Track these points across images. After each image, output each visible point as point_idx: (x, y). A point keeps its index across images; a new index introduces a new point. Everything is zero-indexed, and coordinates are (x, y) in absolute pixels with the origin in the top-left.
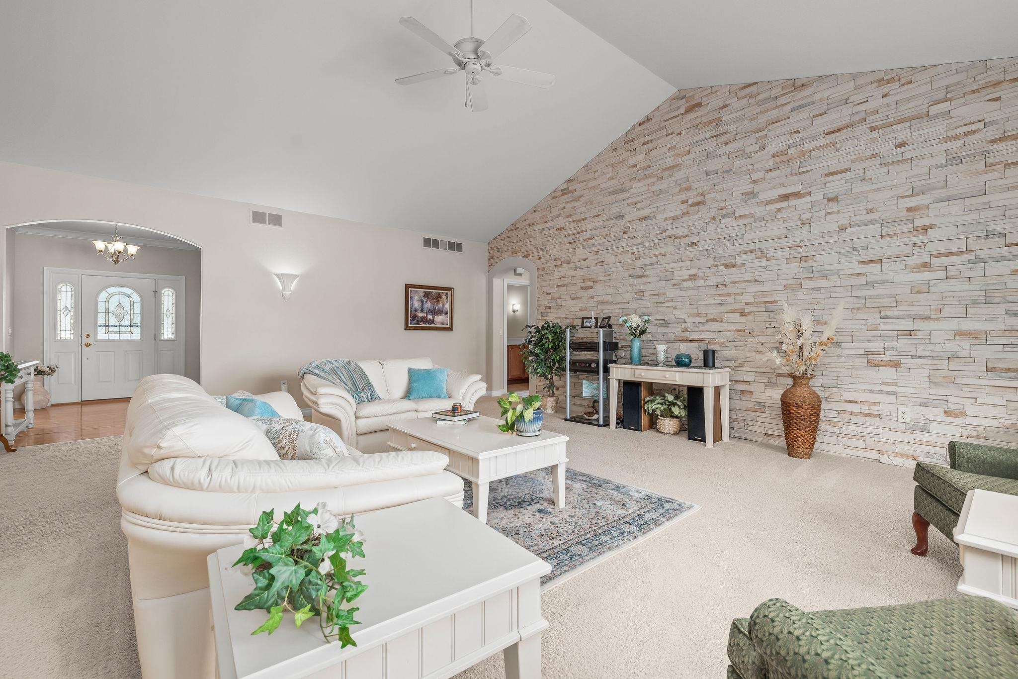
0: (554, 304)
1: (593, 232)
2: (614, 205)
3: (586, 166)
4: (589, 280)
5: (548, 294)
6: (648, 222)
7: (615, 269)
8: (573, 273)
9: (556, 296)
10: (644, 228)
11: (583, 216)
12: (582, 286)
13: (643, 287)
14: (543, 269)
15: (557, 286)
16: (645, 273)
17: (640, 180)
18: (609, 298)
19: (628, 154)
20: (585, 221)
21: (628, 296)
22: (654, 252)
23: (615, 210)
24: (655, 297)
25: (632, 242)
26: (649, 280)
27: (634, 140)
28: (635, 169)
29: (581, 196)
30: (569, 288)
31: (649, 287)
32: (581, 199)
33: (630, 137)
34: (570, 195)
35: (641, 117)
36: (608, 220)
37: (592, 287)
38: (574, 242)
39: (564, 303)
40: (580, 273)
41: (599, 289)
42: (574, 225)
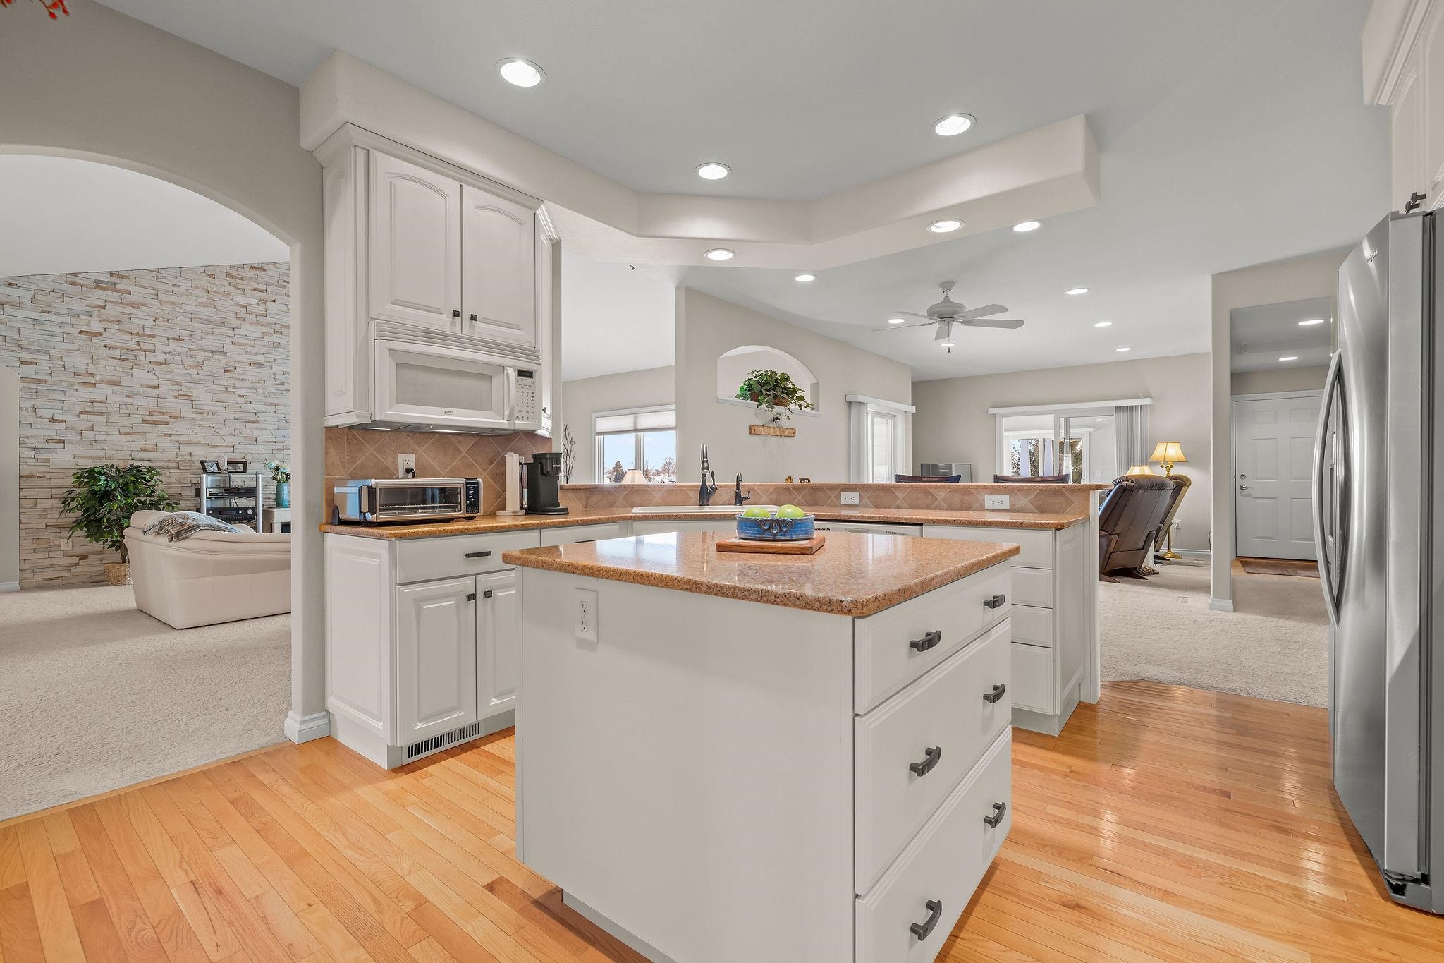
0: (72, 436)
1: (169, 357)
2: (209, 337)
3: (157, 270)
4: (163, 414)
5: (53, 420)
6: (263, 370)
7: (213, 408)
8: (128, 400)
9: (82, 425)
10: (256, 373)
11: (147, 331)
12: (145, 419)
13: (255, 434)
14: (40, 381)
15: (81, 413)
16: (258, 419)
17: (250, 323)
18: (201, 439)
19: (230, 290)
20: (153, 339)
21: (234, 440)
22: (269, 400)
23: (210, 342)
24: (272, 444)
25: (238, 384)
26: (263, 426)
27: (242, 279)
28: (244, 310)
29: (145, 305)
30: (112, 419)
31: (264, 433)
32: (143, 308)
33: (233, 272)
34: (115, 294)
35: (255, 261)
36: (199, 350)
37: (167, 423)
38: (127, 360)
39: (100, 437)
40: (138, 401)
41: (181, 429)
42: (128, 337)
